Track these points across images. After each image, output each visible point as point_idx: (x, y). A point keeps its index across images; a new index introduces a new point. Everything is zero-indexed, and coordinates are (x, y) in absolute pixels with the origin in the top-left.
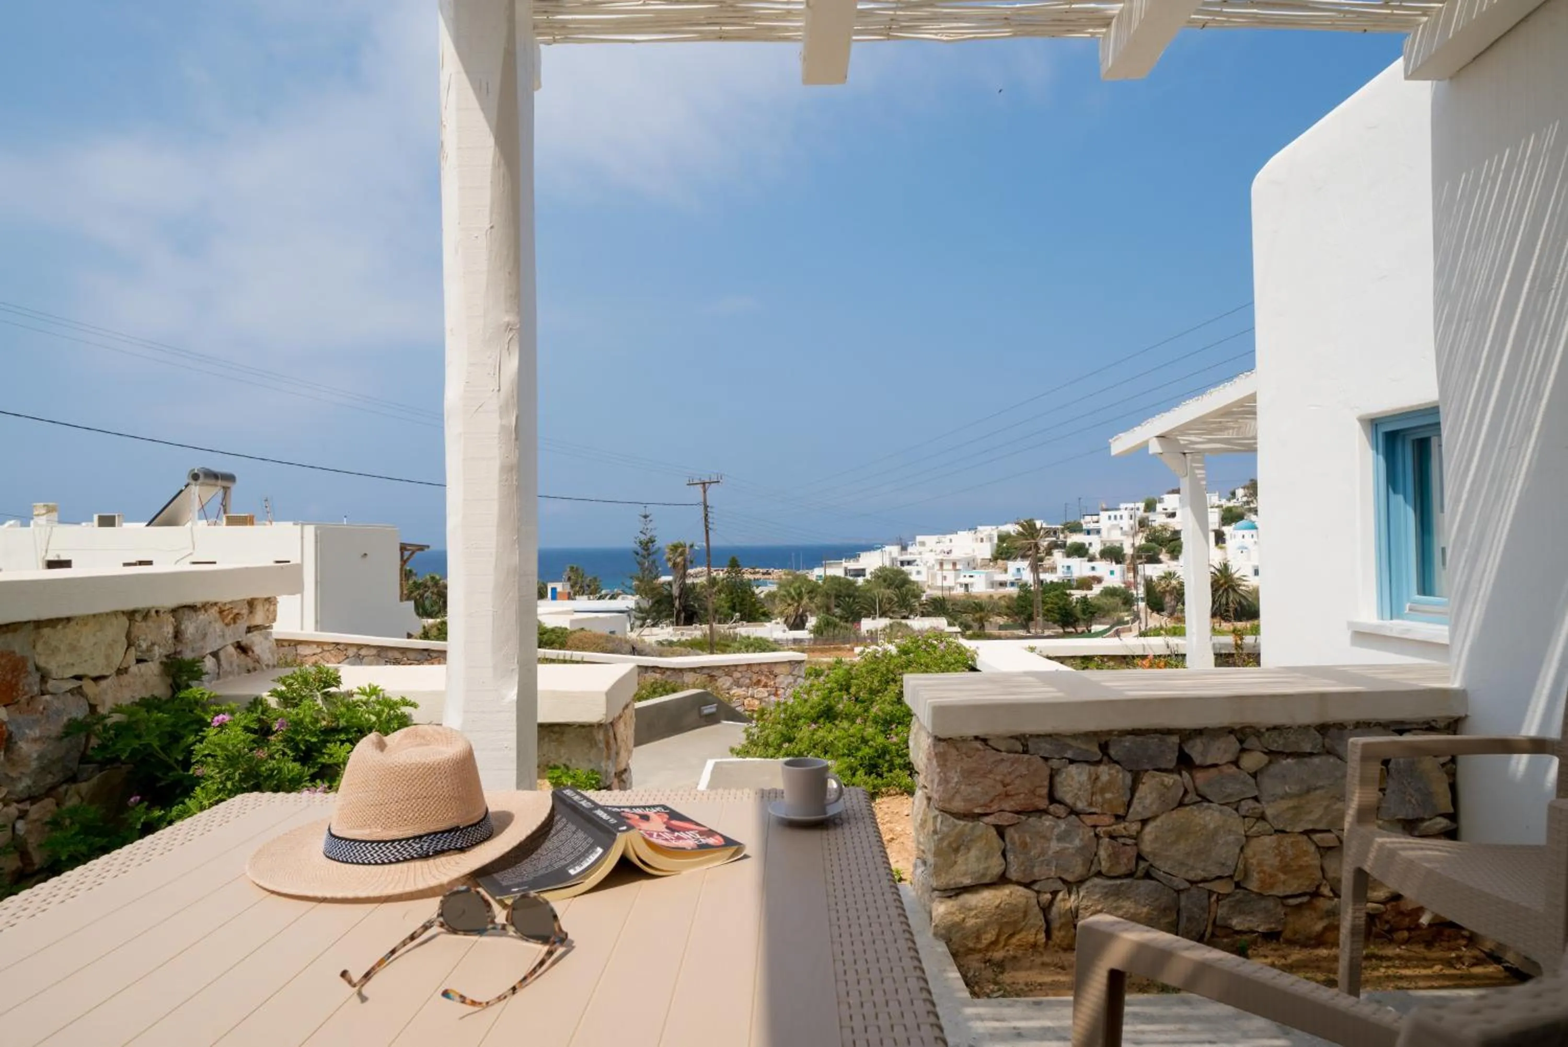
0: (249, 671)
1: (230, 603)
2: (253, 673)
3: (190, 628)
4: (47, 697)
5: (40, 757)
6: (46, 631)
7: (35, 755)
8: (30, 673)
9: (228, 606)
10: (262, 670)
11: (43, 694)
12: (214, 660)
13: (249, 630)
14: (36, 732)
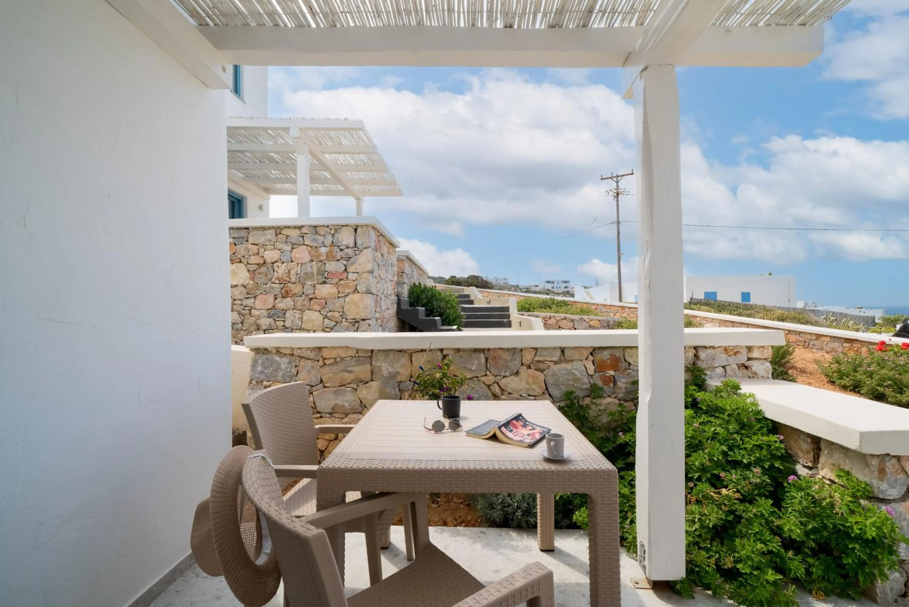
0: (750, 377)
1: (733, 346)
2: (751, 379)
3: (702, 355)
4: (631, 371)
5: (626, 388)
6: (628, 350)
7: (623, 387)
8: (622, 362)
9: (730, 348)
10: (759, 378)
11: (629, 369)
12: (723, 370)
13: (749, 359)
14: (624, 381)
